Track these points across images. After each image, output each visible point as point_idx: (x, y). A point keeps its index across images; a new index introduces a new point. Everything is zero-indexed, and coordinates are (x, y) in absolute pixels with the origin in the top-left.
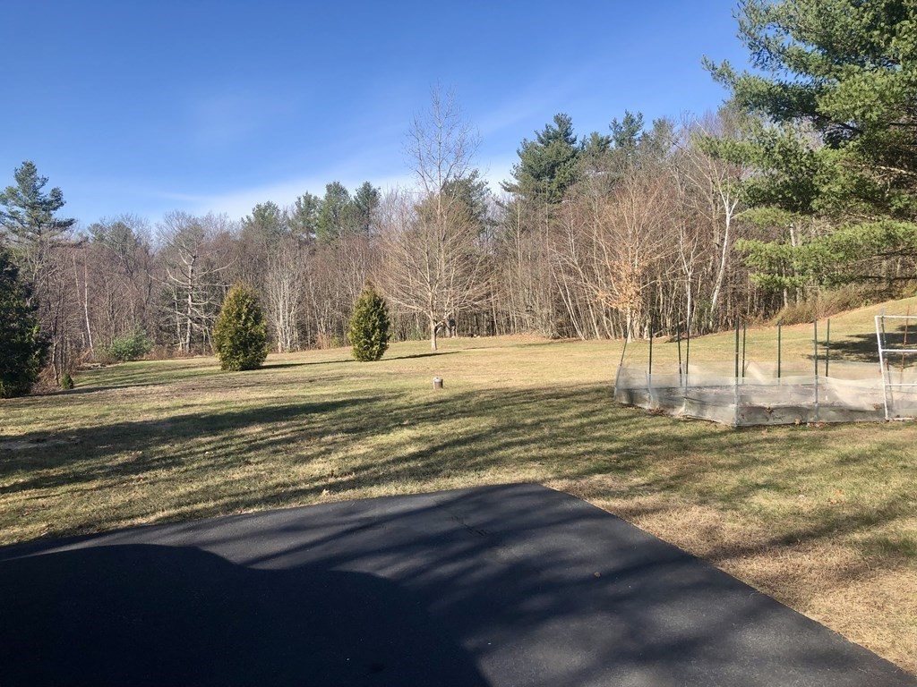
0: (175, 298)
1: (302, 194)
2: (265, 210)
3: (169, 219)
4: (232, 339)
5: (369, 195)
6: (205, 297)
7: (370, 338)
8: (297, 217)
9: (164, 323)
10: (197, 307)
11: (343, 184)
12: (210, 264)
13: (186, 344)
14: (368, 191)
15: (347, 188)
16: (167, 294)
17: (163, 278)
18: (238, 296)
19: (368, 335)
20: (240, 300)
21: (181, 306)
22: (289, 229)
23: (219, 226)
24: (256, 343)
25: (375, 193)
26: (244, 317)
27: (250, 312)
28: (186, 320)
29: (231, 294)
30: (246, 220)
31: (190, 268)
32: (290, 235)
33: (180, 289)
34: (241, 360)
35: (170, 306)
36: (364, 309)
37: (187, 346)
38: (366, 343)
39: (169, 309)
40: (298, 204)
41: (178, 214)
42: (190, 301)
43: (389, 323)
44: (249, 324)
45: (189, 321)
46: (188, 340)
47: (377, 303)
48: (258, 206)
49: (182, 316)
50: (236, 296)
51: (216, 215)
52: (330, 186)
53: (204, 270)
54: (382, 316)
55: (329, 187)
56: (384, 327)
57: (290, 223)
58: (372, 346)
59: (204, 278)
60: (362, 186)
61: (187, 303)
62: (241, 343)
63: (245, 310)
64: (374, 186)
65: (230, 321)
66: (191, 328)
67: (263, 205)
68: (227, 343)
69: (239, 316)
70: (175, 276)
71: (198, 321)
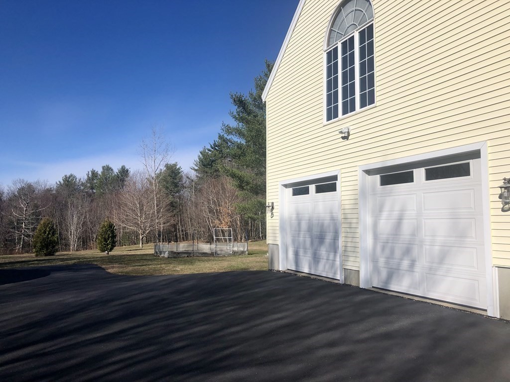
0: (16, 224)
1: (90, 170)
2: (69, 178)
3: (15, 183)
4: (41, 242)
5: (124, 172)
6: (33, 224)
7: (107, 242)
8: (87, 182)
9: (9, 237)
10: (28, 229)
11: (111, 166)
12: (36, 206)
13: (20, 248)
14: (124, 169)
15: (113, 168)
16: (11, 222)
17: (9, 214)
18: (45, 223)
19: (106, 240)
20: (45, 225)
21: (19, 228)
22: (82, 188)
23: (43, 186)
24: (53, 244)
25: (127, 171)
26: (47, 233)
27: (50, 230)
28: (21, 235)
29: (42, 222)
30: (58, 183)
31: (25, 209)
32: (82, 191)
33: (19, 220)
34: (45, 252)
35: (12, 228)
36: (104, 229)
37: (21, 249)
38: (105, 244)
39: (11, 230)
40: (88, 175)
41: (20, 180)
42: (24, 226)
43: (116, 235)
44: (50, 236)
45: (23, 236)
46: (21, 246)
47: (111, 226)
48: (66, 176)
49: (19, 234)
50: (44, 223)
51: (41, 181)
52: (104, 166)
53: (33, 210)
54: (113, 232)
55: (103, 168)
56: (114, 236)
57: (83, 184)
58: (108, 245)
59: (33, 214)
60: (121, 167)
61: (22, 227)
62: (45, 244)
63: (48, 229)
64: (127, 167)
65: (41, 235)
66: (24, 239)
67: (68, 176)
68: (39, 244)
69: (45, 232)
70: (16, 213)
71: (28, 236)
